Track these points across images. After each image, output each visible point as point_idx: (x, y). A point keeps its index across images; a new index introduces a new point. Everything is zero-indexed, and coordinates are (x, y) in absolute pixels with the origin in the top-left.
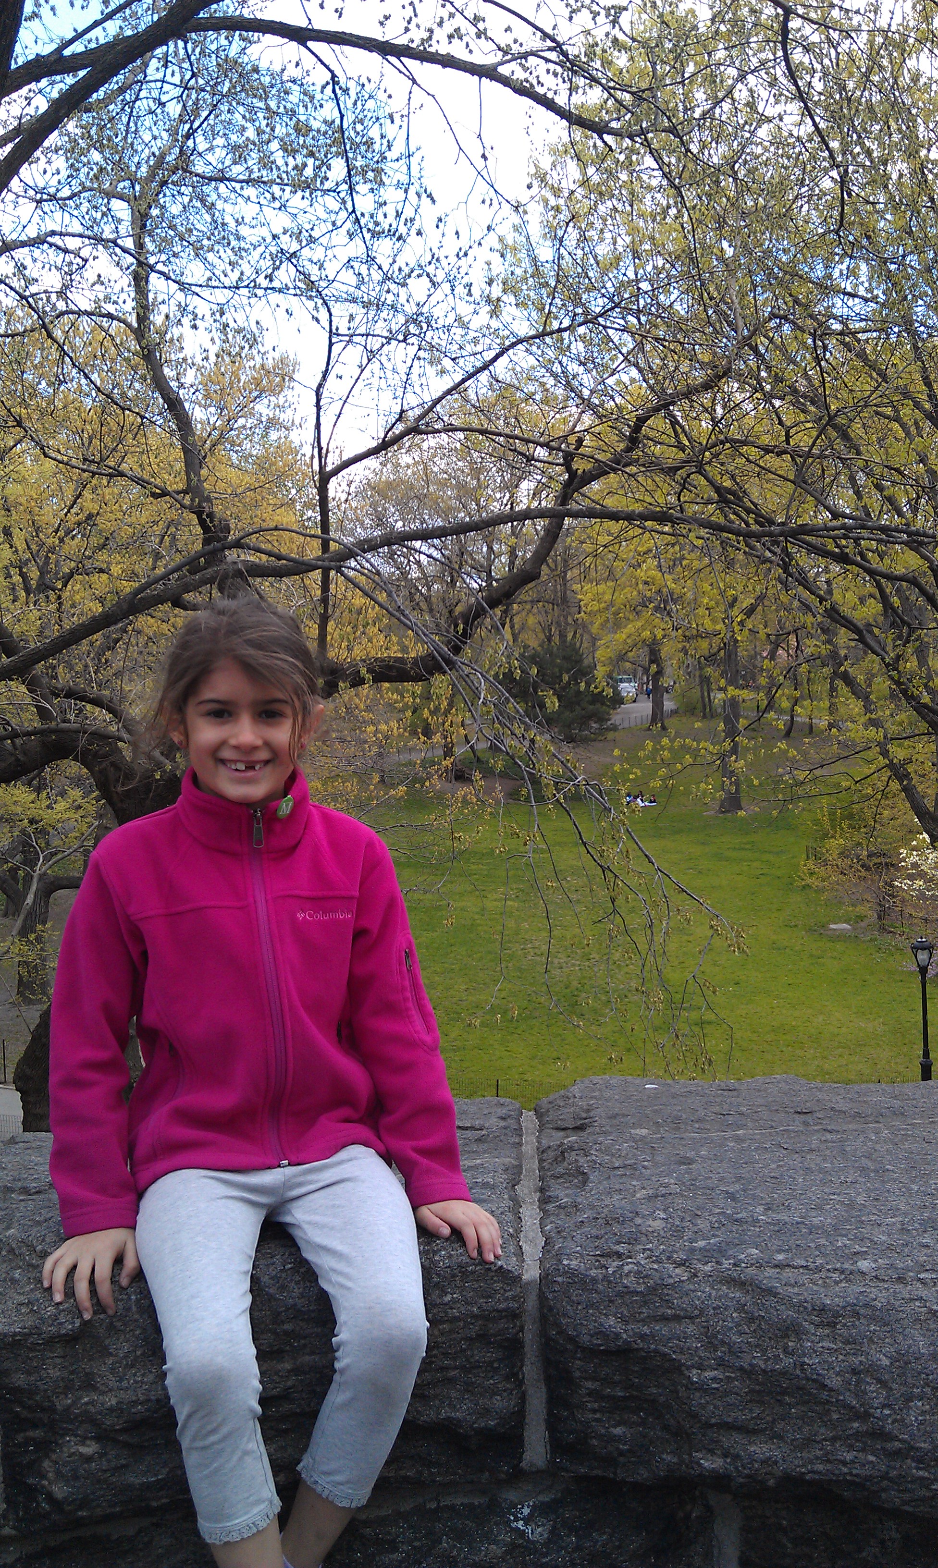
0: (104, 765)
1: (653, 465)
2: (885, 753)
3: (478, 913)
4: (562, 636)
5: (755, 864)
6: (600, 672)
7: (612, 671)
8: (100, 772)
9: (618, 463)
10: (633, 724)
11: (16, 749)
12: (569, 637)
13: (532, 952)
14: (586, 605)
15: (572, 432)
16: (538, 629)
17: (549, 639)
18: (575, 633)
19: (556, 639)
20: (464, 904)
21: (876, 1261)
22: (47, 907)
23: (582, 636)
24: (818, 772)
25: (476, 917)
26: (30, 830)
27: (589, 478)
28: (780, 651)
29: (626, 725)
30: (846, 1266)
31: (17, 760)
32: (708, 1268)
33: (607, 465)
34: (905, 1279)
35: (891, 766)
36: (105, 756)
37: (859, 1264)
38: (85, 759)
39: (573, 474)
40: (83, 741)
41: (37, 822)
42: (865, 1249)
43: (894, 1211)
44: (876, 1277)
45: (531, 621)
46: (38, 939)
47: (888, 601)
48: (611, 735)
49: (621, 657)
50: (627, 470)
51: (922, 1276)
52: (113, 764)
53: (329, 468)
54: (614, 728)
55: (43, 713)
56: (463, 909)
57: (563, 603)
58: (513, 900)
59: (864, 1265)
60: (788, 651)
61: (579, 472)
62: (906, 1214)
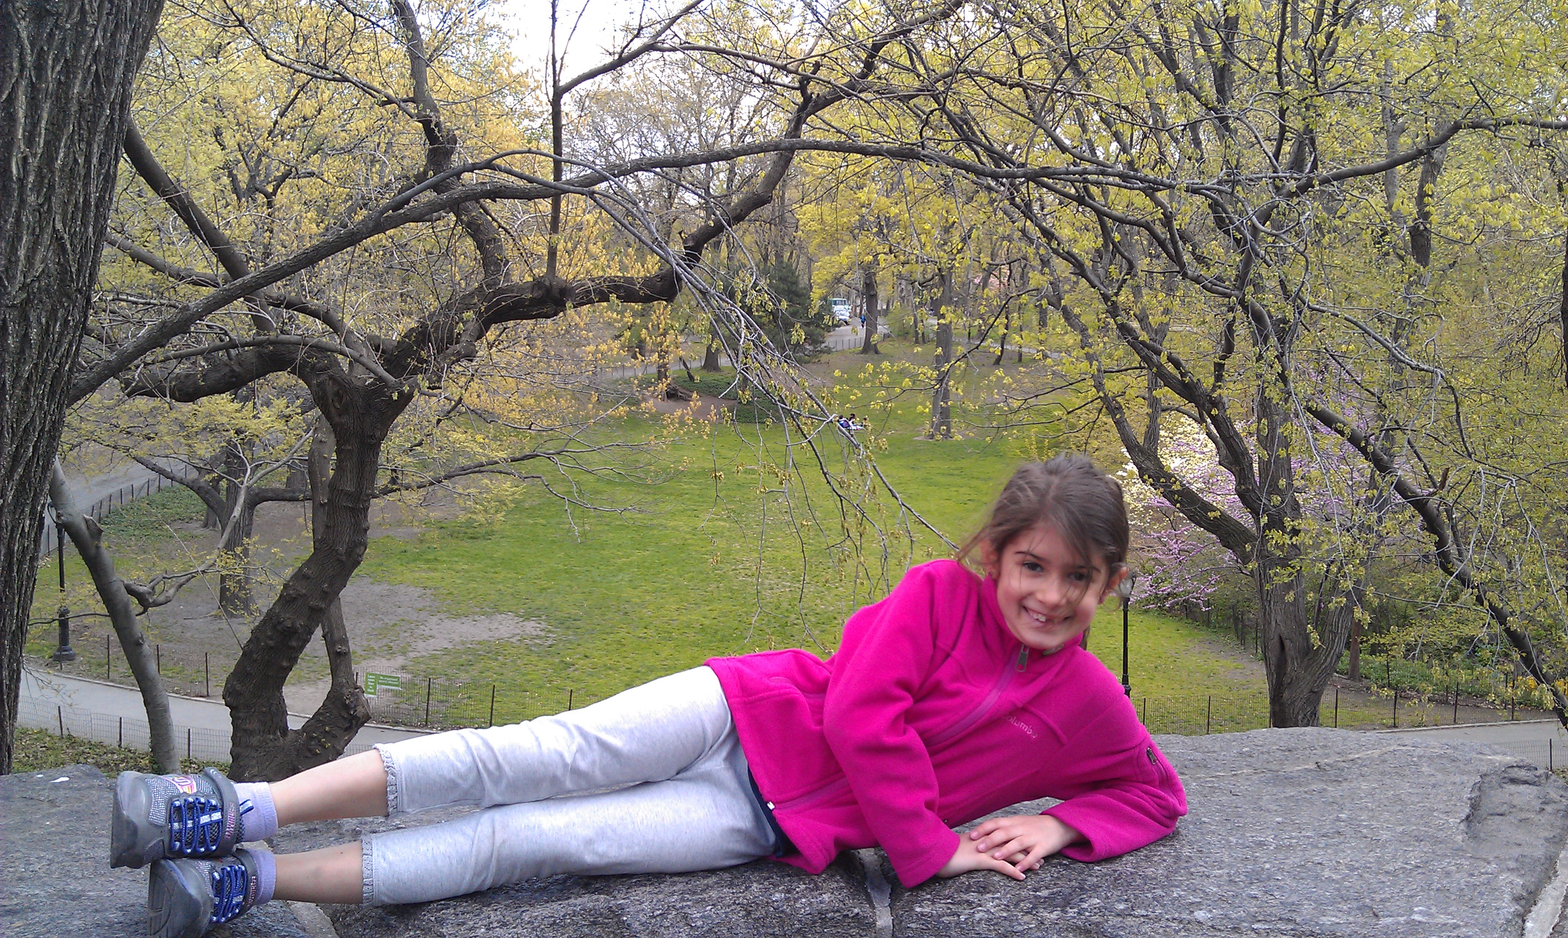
0: (322, 378)
1: (886, 92)
2: (1099, 386)
3: (689, 533)
4: (779, 256)
5: (962, 490)
6: (816, 294)
7: (828, 294)
8: (319, 385)
9: (853, 89)
10: (846, 347)
11: (230, 359)
12: (786, 259)
13: (743, 572)
14: (804, 225)
15: (809, 56)
16: (755, 248)
17: (766, 258)
18: (792, 253)
19: (773, 259)
20: (675, 523)
21: (1210, 911)
22: (251, 519)
23: (798, 257)
24: (1032, 401)
25: (688, 536)
26: (236, 440)
27: (824, 102)
28: (992, 279)
29: (839, 348)
30: (1184, 916)
31: (232, 371)
32: (1053, 916)
33: (842, 90)
34: (1239, 929)
35: (1105, 399)
36: (324, 369)
37: (1196, 913)
38: (302, 372)
39: (807, 98)
40: (301, 354)
41: (242, 432)
42: (1198, 900)
43: (1220, 864)
44: (1212, 927)
45: (748, 239)
46: (246, 552)
47: (1109, 234)
48: (824, 358)
49: (838, 280)
50: (862, 95)
51: (1255, 926)
52: (331, 378)
53: (562, 83)
54: (828, 351)
55: (259, 322)
56: (674, 528)
57: (780, 223)
58: (724, 520)
59: (1200, 915)
60: (999, 279)
61: (814, 96)
62: (1230, 866)
